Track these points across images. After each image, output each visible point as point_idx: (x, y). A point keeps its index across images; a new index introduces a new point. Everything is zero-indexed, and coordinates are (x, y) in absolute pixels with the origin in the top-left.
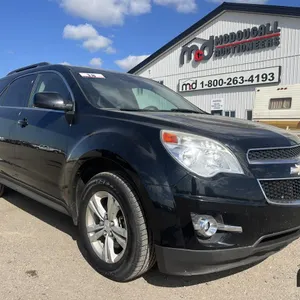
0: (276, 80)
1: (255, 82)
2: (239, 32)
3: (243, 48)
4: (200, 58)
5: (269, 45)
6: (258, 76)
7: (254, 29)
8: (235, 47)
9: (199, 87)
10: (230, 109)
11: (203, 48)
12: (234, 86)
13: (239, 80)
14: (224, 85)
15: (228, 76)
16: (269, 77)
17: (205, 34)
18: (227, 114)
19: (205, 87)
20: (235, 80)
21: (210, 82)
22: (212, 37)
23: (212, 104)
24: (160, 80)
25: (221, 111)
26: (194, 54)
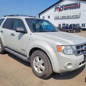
0: (79, 16)
1: (74, 17)
2: (70, 4)
3: (71, 8)
4: (60, 10)
5: (78, 8)
6: (75, 15)
7: (74, 4)
8: (69, 8)
9: (60, 18)
10: (67, 24)
12: (68, 18)
13: (70, 16)
14: (66, 17)
15: (67, 15)
16: (77, 16)
19: (61, 18)
20: (69, 16)
21: (62, 17)
22: (63, 5)
23: (63, 22)
24: (49, 15)
25: (65, 24)
26: (58, 9)
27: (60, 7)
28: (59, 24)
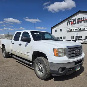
10: (81, 36)
11: (73, 21)
12: (82, 30)
14: (79, 30)
17: (74, 18)
18: (80, 37)
21: (75, 29)
22: (76, 19)
23: (76, 34)
24: (61, 29)
25: (78, 36)
26: (71, 23)
27: (72, 21)
28: (72, 37)
